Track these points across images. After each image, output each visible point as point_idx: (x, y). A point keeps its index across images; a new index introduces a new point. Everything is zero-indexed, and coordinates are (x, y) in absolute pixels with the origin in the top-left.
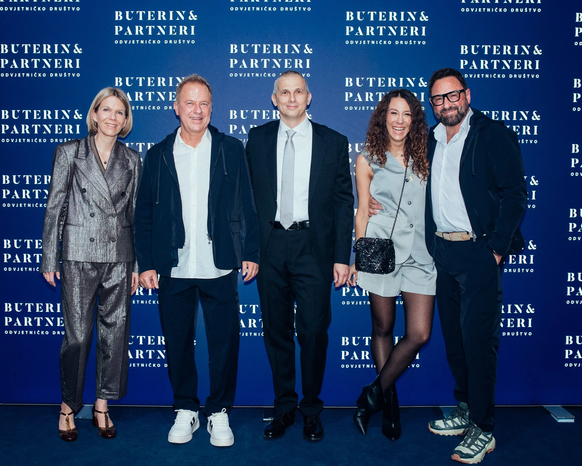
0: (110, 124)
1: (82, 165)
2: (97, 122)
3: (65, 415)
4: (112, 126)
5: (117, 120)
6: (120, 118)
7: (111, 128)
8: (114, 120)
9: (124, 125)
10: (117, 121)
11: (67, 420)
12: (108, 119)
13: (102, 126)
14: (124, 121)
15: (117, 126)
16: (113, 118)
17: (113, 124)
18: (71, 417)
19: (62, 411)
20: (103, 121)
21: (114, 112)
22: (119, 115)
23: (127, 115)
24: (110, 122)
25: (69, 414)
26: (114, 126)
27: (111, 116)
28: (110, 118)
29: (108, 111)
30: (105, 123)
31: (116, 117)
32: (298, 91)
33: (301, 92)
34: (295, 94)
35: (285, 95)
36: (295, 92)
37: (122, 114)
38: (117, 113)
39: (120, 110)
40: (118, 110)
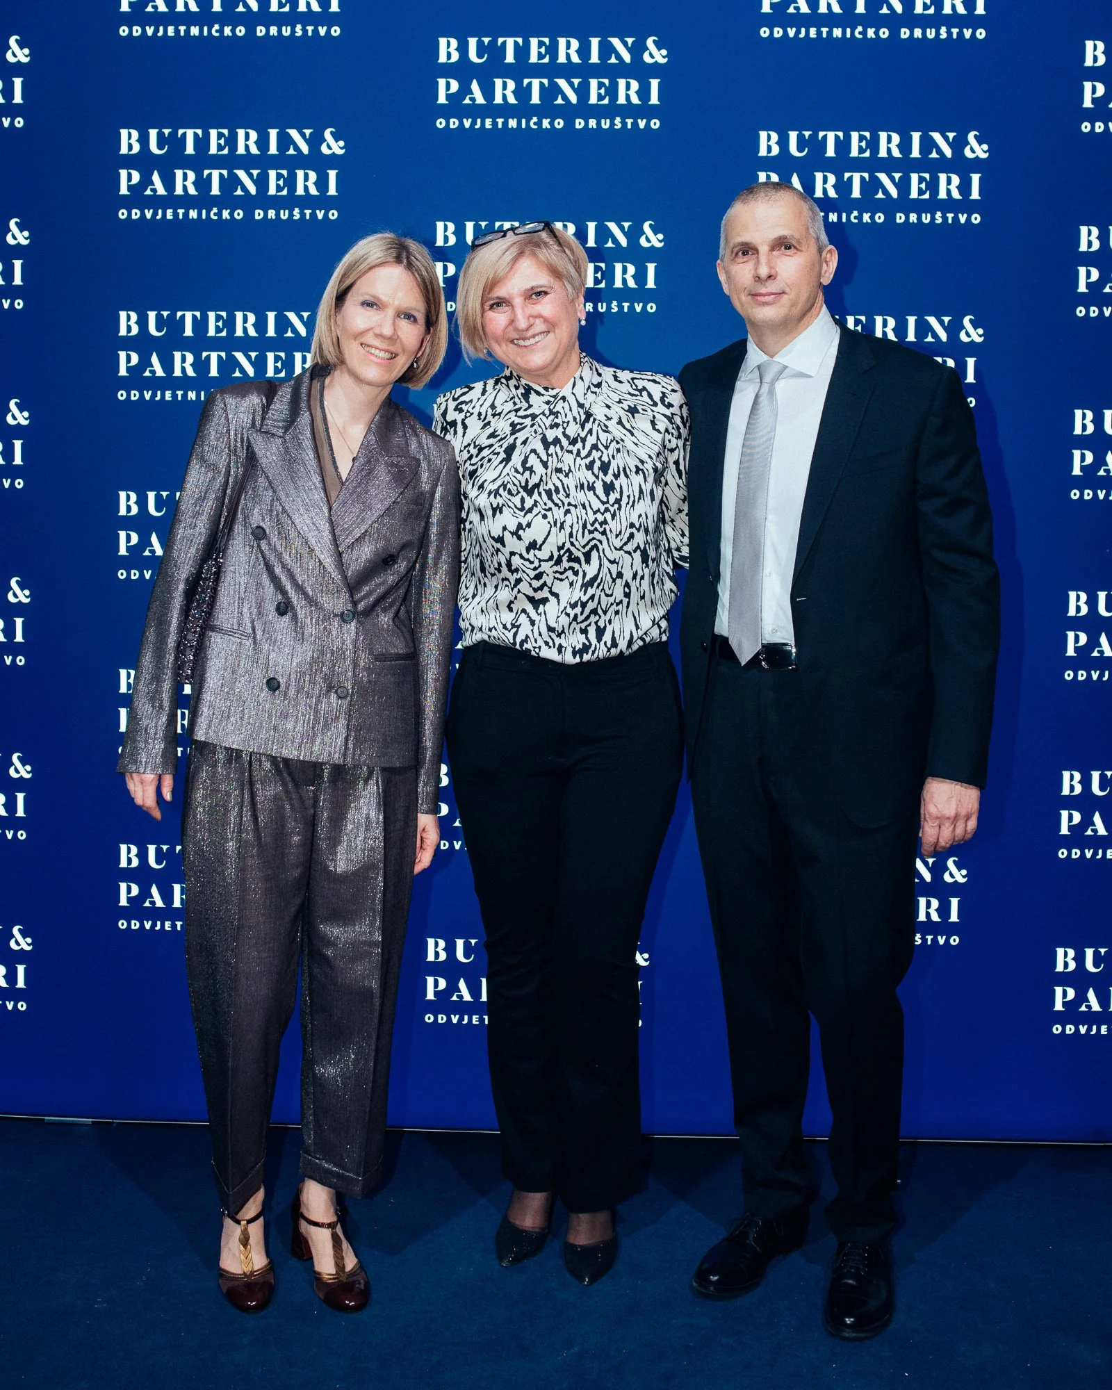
0: (376, 349)
1: (268, 453)
3: (238, 1223)
4: (382, 354)
5: (398, 337)
6: (410, 334)
7: (376, 360)
8: (391, 338)
9: (420, 354)
10: (398, 341)
11: (245, 1241)
12: (371, 332)
13: (352, 351)
14: (422, 342)
15: (396, 355)
16: (387, 331)
17: (386, 351)
18: (255, 1232)
20: (357, 337)
21: (390, 312)
22: (404, 325)
23: (430, 323)
24: (376, 342)
25: (249, 1221)
26: (387, 355)
27: (380, 326)
28: (377, 331)
29: (375, 307)
30: (361, 344)
31: (395, 329)
32: (783, 244)
33: (795, 247)
34: (775, 253)
35: (745, 260)
36: (772, 249)
37: (415, 320)
38: (402, 317)
39: (409, 309)
40: (406, 310)
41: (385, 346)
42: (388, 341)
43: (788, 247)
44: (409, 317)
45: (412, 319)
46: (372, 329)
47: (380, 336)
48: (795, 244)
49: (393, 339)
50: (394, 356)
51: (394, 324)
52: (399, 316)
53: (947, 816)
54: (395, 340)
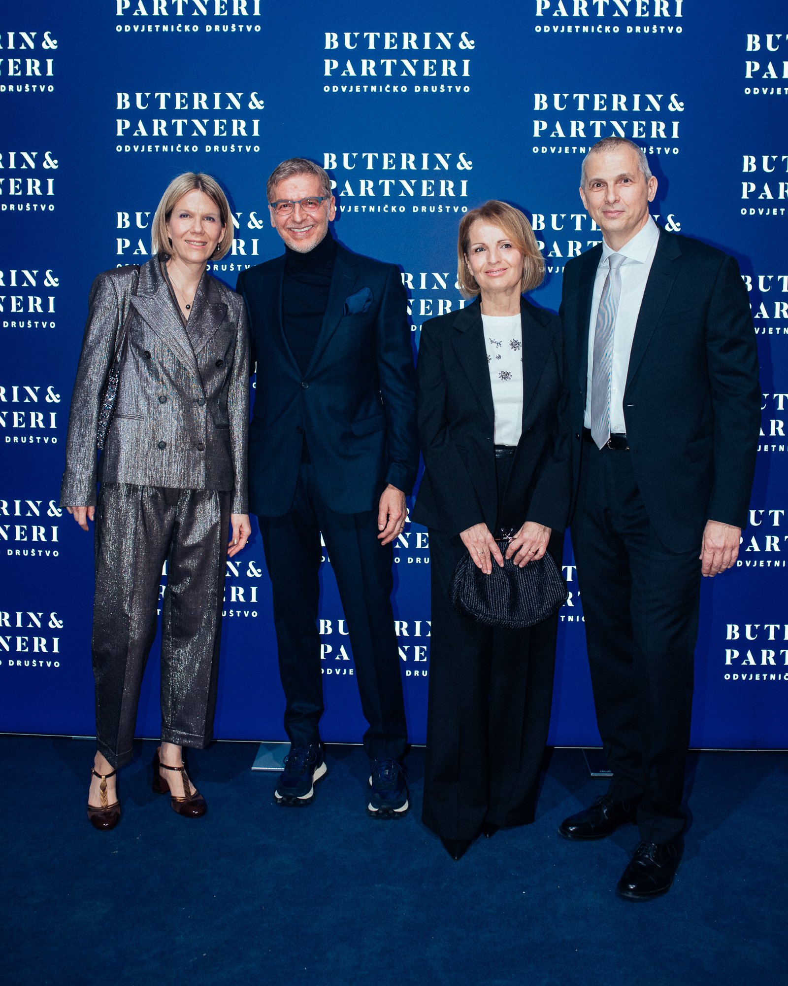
0: (194, 241)
1: (145, 308)
2: (171, 238)
3: (100, 777)
4: (198, 244)
5: (205, 232)
6: (211, 229)
7: (195, 247)
8: (200, 233)
9: (219, 242)
11: (104, 788)
12: (189, 232)
13: (180, 245)
14: (220, 233)
15: (206, 243)
16: (198, 229)
18: (111, 782)
19: (96, 769)
20: (182, 236)
21: (198, 217)
22: (207, 224)
24: (193, 238)
25: (107, 776)
26: (200, 244)
27: (193, 227)
28: (192, 231)
29: (188, 216)
30: (185, 240)
31: (202, 228)
32: (623, 180)
33: (631, 180)
35: (599, 190)
36: (616, 182)
37: (214, 220)
38: (206, 219)
39: (209, 214)
40: (207, 214)
41: (198, 239)
42: (199, 235)
43: (626, 181)
44: (210, 219)
45: (212, 219)
46: (189, 230)
47: (194, 233)
48: (631, 178)
49: (202, 234)
50: (204, 243)
51: (201, 223)
52: (204, 220)
53: (719, 547)
54: (204, 234)
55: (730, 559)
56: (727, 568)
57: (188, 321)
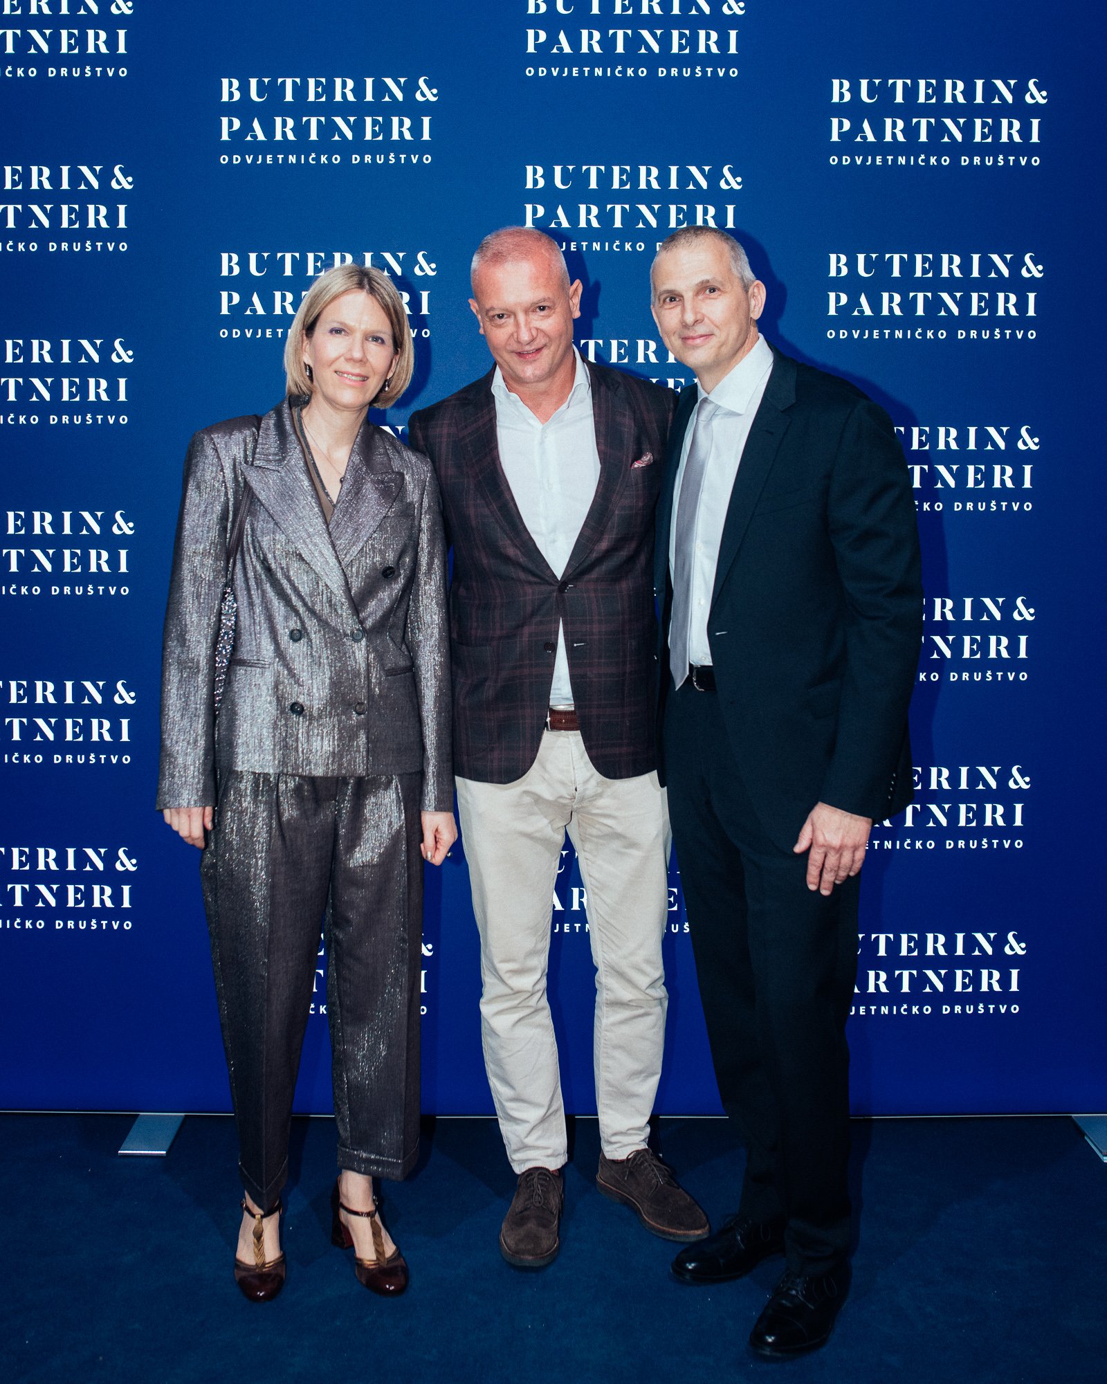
0: (348, 374)
1: (265, 487)
2: (312, 365)
3: (254, 1216)
4: (354, 378)
5: (367, 360)
6: (378, 356)
7: (348, 382)
8: (361, 361)
9: (390, 375)
10: (368, 365)
11: (259, 1235)
12: (342, 359)
13: (326, 378)
14: (392, 362)
15: (368, 378)
16: (357, 355)
17: (356, 375)
18: (269, 1225)
20: (330, 365)
21: (358, 336)
22: (373, 347)
23: (398, 344)
24: (348, 367)
25: (263, 1217)
26: (358, 378)
27: (350, 350)
28: (348, 356)
29: (343, 333)
30: (335, 372)
31: (364, 353)
32: (708, 288)
33: (719, 290)
34: (700, 297)
35: (672, 306)
36: (697, 294)
37: (383, 342)
38: (370, 339)
39: (378, 332)
40: (373, 332)
41: (357, 371)
42: (358, 364)
43: (713, 290)
44: (376, 339)
45: (380, 341)
46: (343, 355)
47: (350, 360)
48: (719, 286)
49: (363, 362)
50: (365, 378)
51: (363, 347)
52: (367, 339)
53: (833, 846)
54: (365, 363)
55: (851, 863)
56: (848, 876)
57: (338, 502)
